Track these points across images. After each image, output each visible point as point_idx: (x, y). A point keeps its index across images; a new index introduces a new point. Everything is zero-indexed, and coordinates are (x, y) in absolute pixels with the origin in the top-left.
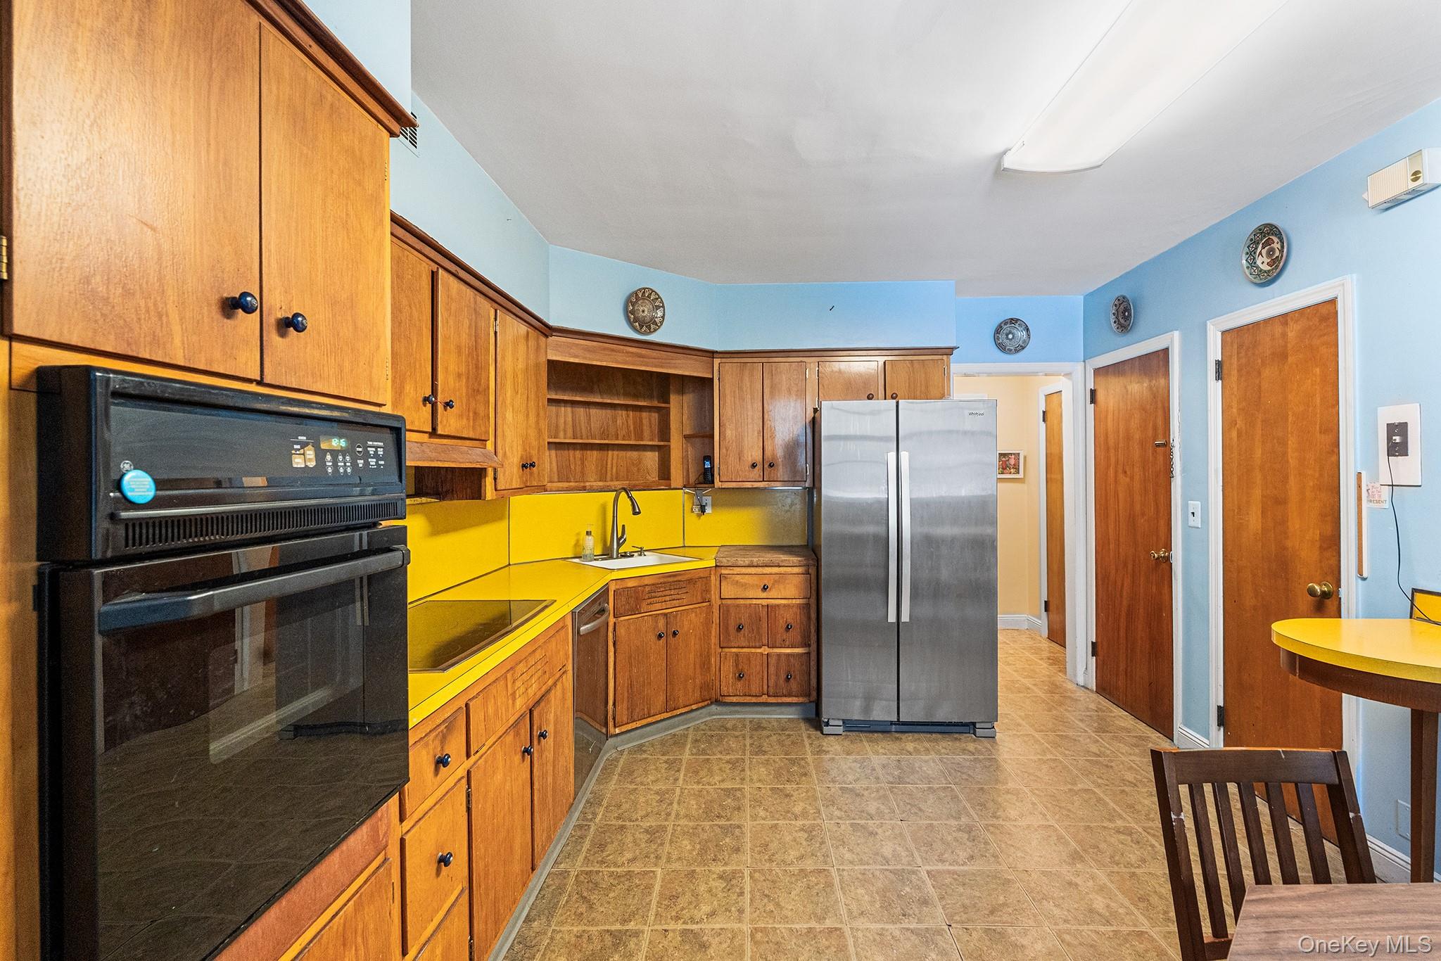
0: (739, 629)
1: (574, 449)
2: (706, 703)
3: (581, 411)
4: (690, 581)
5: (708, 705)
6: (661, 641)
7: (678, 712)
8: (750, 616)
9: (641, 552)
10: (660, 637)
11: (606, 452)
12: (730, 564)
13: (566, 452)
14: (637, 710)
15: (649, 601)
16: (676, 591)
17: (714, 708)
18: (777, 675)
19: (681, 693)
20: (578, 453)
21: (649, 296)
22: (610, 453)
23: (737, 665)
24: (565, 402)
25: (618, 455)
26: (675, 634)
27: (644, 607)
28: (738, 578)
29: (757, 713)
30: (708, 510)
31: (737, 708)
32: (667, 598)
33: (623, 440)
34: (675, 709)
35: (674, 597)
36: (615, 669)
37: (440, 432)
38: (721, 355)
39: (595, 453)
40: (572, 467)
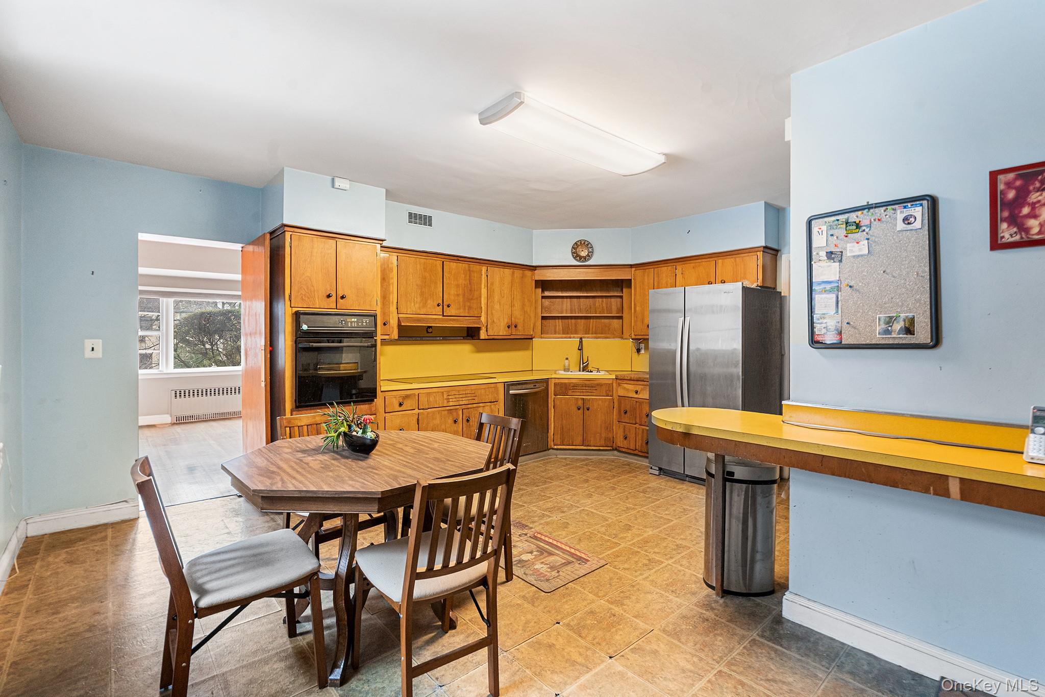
0: (626, 413)
1: (571, 319)
2: (609, 448)
3: (575, 300)
4: (598, 385)
5: (610, 450)
6: (580, 411)
7: (589, 448)
8: (630, 407)
9: (598, 371)
10: (579, 409)
11: (589, 320)
12: (621, 378)
13: (567, 320)
14: (566, 441)
15: (573, 390)
16: (589, 388)
17: (616, 452)
18: (642, 440)
19: (592, 439)
20: (573, 321)
21: (584, 243)
22: (591, 320)
23: (624, 432)
24: (567, 297)
25: (596, 321)
26: (588, 409)
27: (570, 392)
28: (625, 385)
29: (635, 460)
30: (643, 352)
31: (626, 455)
32: (584, 391)
33: (599, 314)
34: (588, 446)
35: (587, 391)
36: (554, 418)
37: (444, 315)
38: (635, 266)
39: (583, 320)
40: (570, 328)
